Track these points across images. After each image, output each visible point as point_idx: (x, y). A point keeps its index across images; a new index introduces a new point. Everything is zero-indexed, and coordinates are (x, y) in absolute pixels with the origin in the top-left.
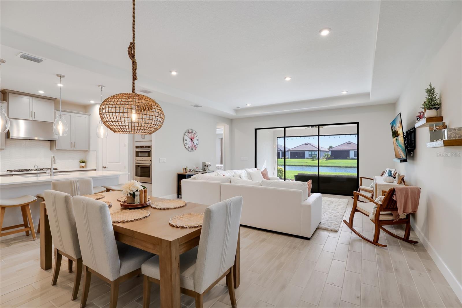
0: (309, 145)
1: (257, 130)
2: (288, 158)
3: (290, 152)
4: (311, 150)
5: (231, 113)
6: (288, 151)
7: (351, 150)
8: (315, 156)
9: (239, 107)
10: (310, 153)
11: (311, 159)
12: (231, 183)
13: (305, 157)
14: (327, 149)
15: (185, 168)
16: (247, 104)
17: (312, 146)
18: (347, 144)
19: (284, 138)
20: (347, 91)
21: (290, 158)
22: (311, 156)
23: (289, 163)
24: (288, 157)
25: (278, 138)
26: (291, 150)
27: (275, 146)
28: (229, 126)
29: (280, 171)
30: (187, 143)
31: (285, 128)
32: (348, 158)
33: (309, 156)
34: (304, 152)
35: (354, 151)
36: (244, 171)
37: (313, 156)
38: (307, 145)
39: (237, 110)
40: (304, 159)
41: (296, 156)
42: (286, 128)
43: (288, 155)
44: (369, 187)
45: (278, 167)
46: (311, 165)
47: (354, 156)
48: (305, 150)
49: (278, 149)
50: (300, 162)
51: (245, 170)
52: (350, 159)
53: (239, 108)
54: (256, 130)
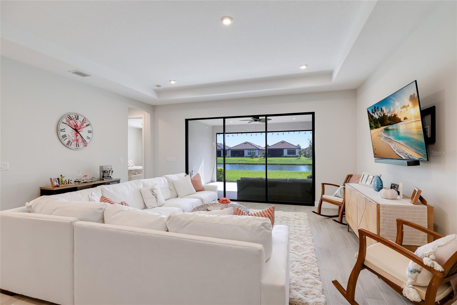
0: (248, 144)
1: (189, 121)
2: (229, 157)
3: (231, 151)
4: (250, 149)
5: (150, 96)
6: (229, 150)
7: (285, 148)
8: (253, 155)
9: (159, 86)
10: (249, 152)
11: (250, 157)
12: (104, 222)
13: (245, 156)
14: (264, 147)
15: (58, 179)
16: (170, 81)
17: (250, 145)
18: (282, 143)
19: (223, 134)
20: (307, 65)
21: (231, 157)
22: (250, 155)
23: (230, 161)
24: (229, 155)
25: (218, 135)
26: (232, 149)
27: (214, 144)
28: (150, 115)
29: (220, 172)
30: (64, 136)
31: (224, 118)
32: (282, 156)
33: (248, 155)
34: (244, 150)
35: (288, 150)
36: (164, 180)
37: (251, 154)
38: (247, 143)
39: (159, 92)
40: (244, 157)
41: (237, 154)
42: (226, 119)
43: (229, 153)
44: (332, 195)
45: (218, 167)
46: (250, 163)
47: (288, 154)
48: (245, 149)
49: (217, 146)
50: (240, 161)
51: (166, 178)
52: (284, 157)
53: (160, 88)
54: (187, 121)
